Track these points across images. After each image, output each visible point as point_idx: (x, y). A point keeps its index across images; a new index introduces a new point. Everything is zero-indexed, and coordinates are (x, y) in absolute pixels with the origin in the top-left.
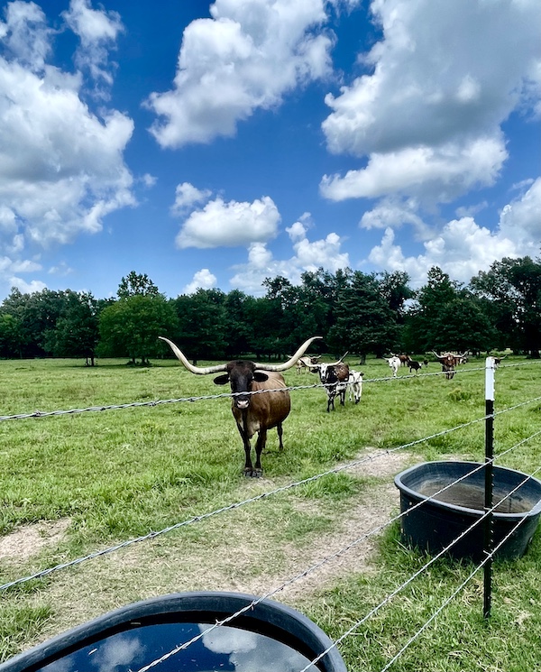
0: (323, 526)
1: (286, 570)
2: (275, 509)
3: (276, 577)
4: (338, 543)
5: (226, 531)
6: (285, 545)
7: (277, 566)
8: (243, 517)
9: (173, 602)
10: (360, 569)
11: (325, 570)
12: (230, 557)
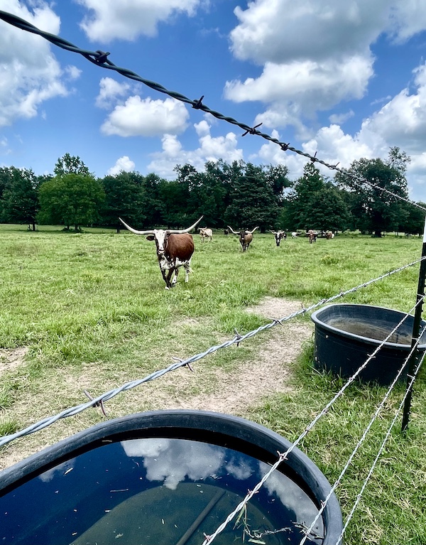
0: (246, 356)
1: (220, 391)
2: (203, 342)
3: (212, 395)
4: (259, 369)
5: (165, 358)
6: (215, 370)
7: (212, 387)
8: (178, 348)
9: (145, 420)
10: (281, 390)
11: (252, 390)
12: (171, 379)
